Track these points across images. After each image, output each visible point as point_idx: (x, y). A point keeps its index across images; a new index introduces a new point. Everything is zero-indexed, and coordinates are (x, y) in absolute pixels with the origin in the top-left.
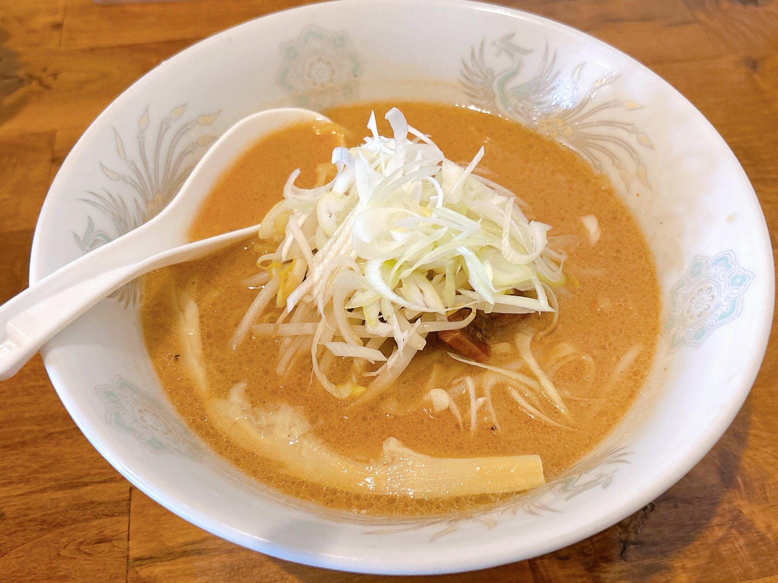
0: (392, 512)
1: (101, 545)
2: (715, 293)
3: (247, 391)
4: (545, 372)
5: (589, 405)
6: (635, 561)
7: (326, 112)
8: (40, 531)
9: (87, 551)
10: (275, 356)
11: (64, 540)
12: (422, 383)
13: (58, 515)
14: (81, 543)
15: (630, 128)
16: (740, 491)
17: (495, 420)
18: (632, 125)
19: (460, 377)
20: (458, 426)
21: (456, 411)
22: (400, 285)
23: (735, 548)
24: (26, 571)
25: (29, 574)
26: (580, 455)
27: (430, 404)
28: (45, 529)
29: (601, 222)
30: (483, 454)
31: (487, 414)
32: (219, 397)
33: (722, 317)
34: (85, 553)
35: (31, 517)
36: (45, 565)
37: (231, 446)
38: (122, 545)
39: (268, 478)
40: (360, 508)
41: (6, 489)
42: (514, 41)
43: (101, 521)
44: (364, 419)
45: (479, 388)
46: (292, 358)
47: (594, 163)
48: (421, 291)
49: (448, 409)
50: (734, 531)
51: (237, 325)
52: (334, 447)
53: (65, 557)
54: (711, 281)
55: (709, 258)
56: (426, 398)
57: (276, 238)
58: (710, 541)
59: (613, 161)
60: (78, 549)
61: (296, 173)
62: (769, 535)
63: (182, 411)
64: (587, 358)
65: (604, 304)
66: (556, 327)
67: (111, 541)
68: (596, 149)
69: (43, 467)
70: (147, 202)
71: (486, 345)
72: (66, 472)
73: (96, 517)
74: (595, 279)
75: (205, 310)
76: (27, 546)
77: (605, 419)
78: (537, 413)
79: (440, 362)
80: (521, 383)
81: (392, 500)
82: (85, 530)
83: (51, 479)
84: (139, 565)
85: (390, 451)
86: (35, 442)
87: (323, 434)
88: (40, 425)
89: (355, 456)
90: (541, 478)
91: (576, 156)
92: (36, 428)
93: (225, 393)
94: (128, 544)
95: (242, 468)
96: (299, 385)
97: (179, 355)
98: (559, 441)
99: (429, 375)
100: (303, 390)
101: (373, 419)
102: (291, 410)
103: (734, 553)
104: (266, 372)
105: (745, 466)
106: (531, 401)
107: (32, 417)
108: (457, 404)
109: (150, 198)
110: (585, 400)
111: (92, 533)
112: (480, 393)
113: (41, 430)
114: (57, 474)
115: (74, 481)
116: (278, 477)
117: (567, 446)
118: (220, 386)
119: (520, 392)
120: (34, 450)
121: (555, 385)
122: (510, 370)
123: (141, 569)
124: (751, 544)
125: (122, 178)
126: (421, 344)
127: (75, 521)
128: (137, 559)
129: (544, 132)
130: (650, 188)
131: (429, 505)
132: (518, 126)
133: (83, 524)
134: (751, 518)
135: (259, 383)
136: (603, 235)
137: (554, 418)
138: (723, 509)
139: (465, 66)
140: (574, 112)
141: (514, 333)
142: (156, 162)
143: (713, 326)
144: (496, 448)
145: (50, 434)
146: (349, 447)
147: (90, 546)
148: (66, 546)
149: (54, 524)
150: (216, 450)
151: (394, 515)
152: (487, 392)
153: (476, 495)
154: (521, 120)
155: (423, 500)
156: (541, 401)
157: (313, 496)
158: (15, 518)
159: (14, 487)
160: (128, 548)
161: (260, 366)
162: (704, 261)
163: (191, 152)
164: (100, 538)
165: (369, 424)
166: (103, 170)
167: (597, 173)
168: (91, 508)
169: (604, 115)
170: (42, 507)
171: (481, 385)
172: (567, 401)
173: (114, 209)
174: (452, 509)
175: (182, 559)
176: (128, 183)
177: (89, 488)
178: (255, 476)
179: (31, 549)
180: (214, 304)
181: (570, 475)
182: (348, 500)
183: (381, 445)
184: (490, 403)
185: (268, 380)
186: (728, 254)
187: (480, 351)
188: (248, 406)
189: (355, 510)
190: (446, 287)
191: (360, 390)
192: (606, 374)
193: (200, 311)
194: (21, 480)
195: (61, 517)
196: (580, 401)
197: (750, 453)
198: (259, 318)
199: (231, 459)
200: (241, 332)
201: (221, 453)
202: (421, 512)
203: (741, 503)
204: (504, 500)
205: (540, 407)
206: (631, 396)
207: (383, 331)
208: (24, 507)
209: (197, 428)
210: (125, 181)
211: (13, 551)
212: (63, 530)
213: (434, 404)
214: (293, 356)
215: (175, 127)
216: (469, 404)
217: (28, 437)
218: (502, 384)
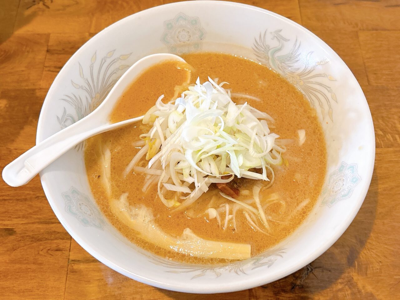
0: (183, 261)
1: (57, 252)
2: (345, 183)
3: (128, 197)
4: (262, 206)
5: (279, 224)
6: (297, 293)
7: (184, 56)
8: (31, 241)
9: (51, 253)
10: (143, 183)
11: (41, 247)
12: (206, 204)
13: (39, 235)
14: (49, 250)
15: (329, 89)
16: (355, 269)
17: (235, 227)
18: (330, 88)
19: (223, 203)
20: (218, 226)
21: (219, 219)
22: (201, 161)
23: (346, 294)
24: (24, 258)
25: (25, 260)
26: (269, 247)
27: (207, 216)
28: (34, 241)
29: (306, 134)
30: (227, 241)
31: (232, 223)
32: (116, 198)
33: (343, 196)
34: (50, 254)
35: (27, 235)
36: (33, 257)
37: (118, 222)
38: (67, 253)
39: (132, 238)
40: (170, 257)
41: (17, 220)
42: (281, 33)
43: (58, 241)
44: (178, 217)
45: (231, 210)
46: (149, 185)
47: (311, 101)
48: (210, 164)
49: (216, 218)
50: (347, 287)
51: (127, 165)
52: (163, 229)
53: (41, 255)
54: (345, 176)
55: (348, 165)
56: (206, 212)
57: (150, 124)
58: (334, 289)
59: (319, 103)
60: (47, 252)
61: (162, 96)
62: (363, 291)
63: (98, 202)
64: (283, 203)
65: (298, 177)
66: (272, 185)
67: (62, 250)
68: (312, 94)
69: (34, 212)
70: (92, 98)
71: (238, 190)
72: (44, 216)
73: (56, 239)
74: (296, 163)
75: (114, 155)
76: (25, 248)
77: (285, 232)
78: (254, 225)
79: (216, 195)
80: (250, 210)
81: (184, 256)
82: (51, 244)
83: (38, 218)
84: (73, 263)
85: (186, 234)
86: (31, 199)
87: (158, 222)
88: (34, 192)
89: (171, 233)
90: (249, 256)
91: (303, 95)
92: (31, 192)
93: (118, 197)
94: (69, 253)
95: (122, 232)
96: (152, 197)
97: (100, 176)
98: (262, 239)
99: (210, 201)
100: (153, 200)
101: (182, 218)
102: (146, 209)
103: (344, 296)
104: (138, 189)
105: (361, 257)
106: (253, 219)
107: (30, 187)
108: (220, 216)
109: (94, 96)
110: (278, 222)
111: (54, 246)
112: (231, 213)
113: (34, 194)
114: (40, 216)
115: (47, 220)
116: (136, 239)
117: (265, 242)
118: (117, 193)
119: (249, 215)
120: (30, 203)
121: (265, 213)
122: (246, 203)
123: (74, 265)
124: (353, 294)
125: (82, 87)
126: (206, 189)
127: (46, 239)
128: (73, 261)
129: (290, 80)
130: (332, 121)
131: (199, 260)
132: (279, 75)
133: (50, 241)
134: (356, 281)
135: (134, 194)
136: (306, 141)
137: (261, 229)
138: (345, 276)
139: (256, 41)
140: (306, 74)
141: (253, 186)
142: (98, 78)
143: (339, 199)
144: (233, 239)
145: (38, 197)
146: (169, 229)
147: (53, 251)
148: (42, 250)
149: (38, 239)
150: (111, 223)
151: (183, 262)
152: (234, 213)
153: (220, 259)
154: (280, 72)
155: (197, 257)
156: (258, 220)
157: (150, 249)
158: (20, 234)
159: (21, 219)
160: (69, 255)
161: (136, 186)
162: (345, 166)
163: (115, 73)
164: (57, 248)
165: (180, 220)
166: (73, 84)
167: (312, 107)
168: (54, 234)
169: (318, 79)
170: (33, 231)
171: (232, 209)
172: (269, 221)
173: (76, 102)
174: (209, 263)
175: (92, 263)
176: (84, 89)
177: (54, 225)
178: (127, 237)
179: (27, 249)
180: (118, 153)
181: (261, 256)
182: (165, 253)
183: (183, 231)
184: (234, 218)
185: (138, 193)
186: (355, 165)
187: (234, 193)
188: (128, 204)
189: (167, 258)
190: (221, 164)
191: (178, 204)
192: (290, 211)
193: (111, 156)
194: (24, 217)
195: (41, 236)
196: (276, 222)
197: (365, 252)
198: (138, 163)
199: (117, 228)
200: (128, 169)
201: (113, 225)
202: (195, 262)
203: (354, 274)
204: (232, 262)
205: (257, 223)
206: (299, 223)
207: (190, 180)
208: (24, 229)
209: (104, 211)
210: (82, 89)
211: (19, 249)
212: (41, 242)
213: (209, 215)
214: (150, 184)
215: (109, 61)
216: (225, 217)
217: (28, 197)
218: (242, 210)
